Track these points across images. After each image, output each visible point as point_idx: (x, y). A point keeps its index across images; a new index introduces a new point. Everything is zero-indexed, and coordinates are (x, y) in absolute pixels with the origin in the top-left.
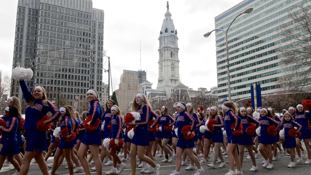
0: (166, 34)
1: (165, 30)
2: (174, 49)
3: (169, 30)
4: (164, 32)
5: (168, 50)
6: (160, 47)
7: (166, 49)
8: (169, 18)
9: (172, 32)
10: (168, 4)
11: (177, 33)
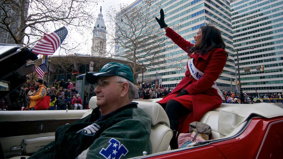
0: (98, 29)
1: (97, 26)
2: (103, 40)
3: (100, 26)
4: (96, 27)
5: (98, 40)
6: (93, 37)
7: (97, 39)
8: (101, 18)
9: (102, 27)
10: (101, 8)
11: (106, 29)
